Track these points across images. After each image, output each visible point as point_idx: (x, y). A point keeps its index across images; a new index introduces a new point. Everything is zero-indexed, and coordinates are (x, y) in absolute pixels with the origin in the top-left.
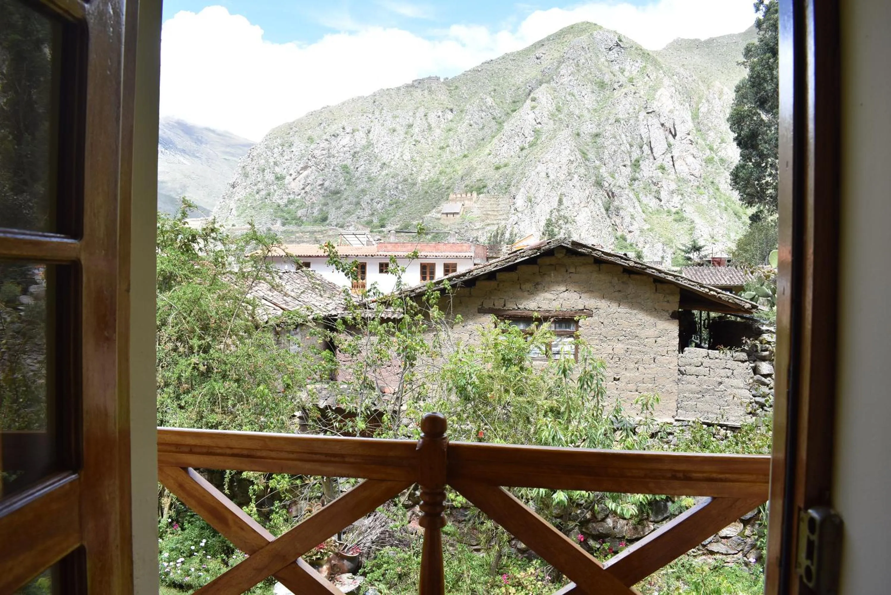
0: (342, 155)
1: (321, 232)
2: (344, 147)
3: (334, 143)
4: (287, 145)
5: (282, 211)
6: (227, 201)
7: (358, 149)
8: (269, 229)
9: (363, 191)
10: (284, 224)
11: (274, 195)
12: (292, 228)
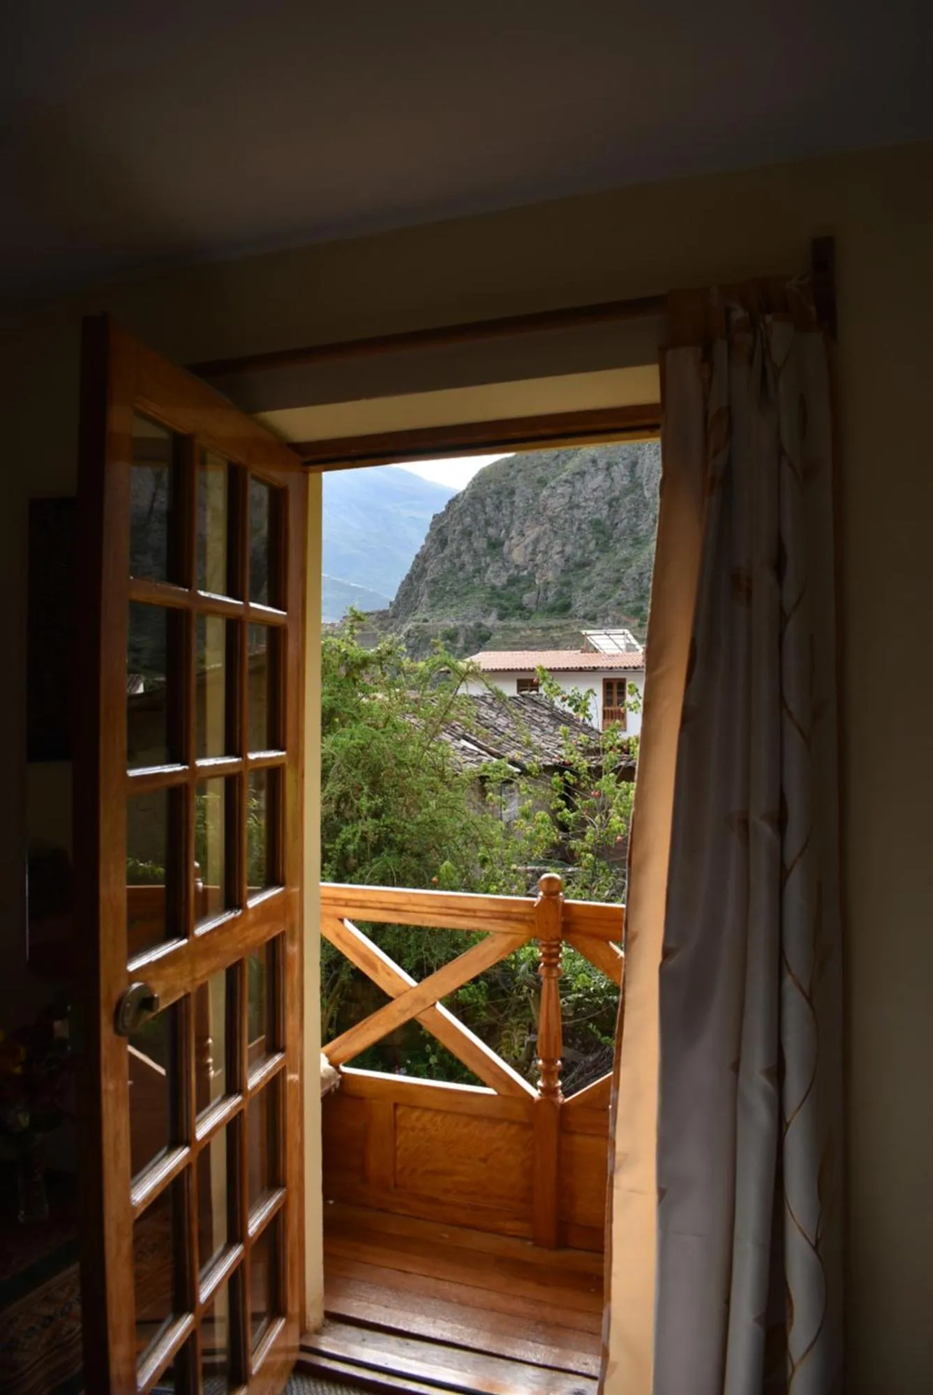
0: (592, 504)
1: (561, 628)
2: (595, 490)
3: (578, 485)
4: (506, 493)
5: (500, 596)
6: (415, 583)
7: (617, 493)
8: (479, 625)
9: (626, 560)
10: (501, 617)
11: (485, 571)
12: (514, 623)
